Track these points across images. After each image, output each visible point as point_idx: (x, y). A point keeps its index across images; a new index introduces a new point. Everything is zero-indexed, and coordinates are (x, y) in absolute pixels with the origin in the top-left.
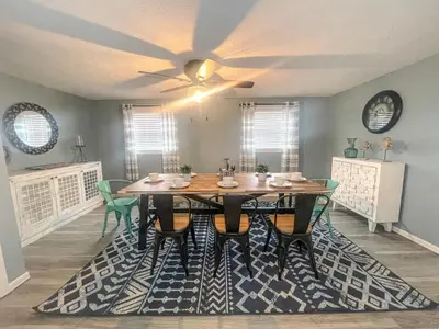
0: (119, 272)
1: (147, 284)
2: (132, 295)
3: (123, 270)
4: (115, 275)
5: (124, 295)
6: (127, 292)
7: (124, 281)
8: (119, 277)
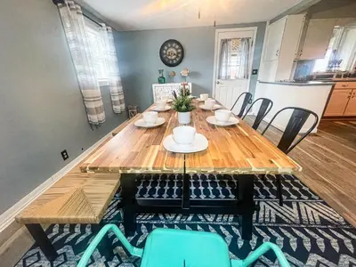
0: (308, 246)
1: (295, 205)
2: (316, 214)
3: (300, 241)
4: (315, 249)
5: (324, 222)
6: (318, 220)
7: (311, 229)
8: (313, 241)
